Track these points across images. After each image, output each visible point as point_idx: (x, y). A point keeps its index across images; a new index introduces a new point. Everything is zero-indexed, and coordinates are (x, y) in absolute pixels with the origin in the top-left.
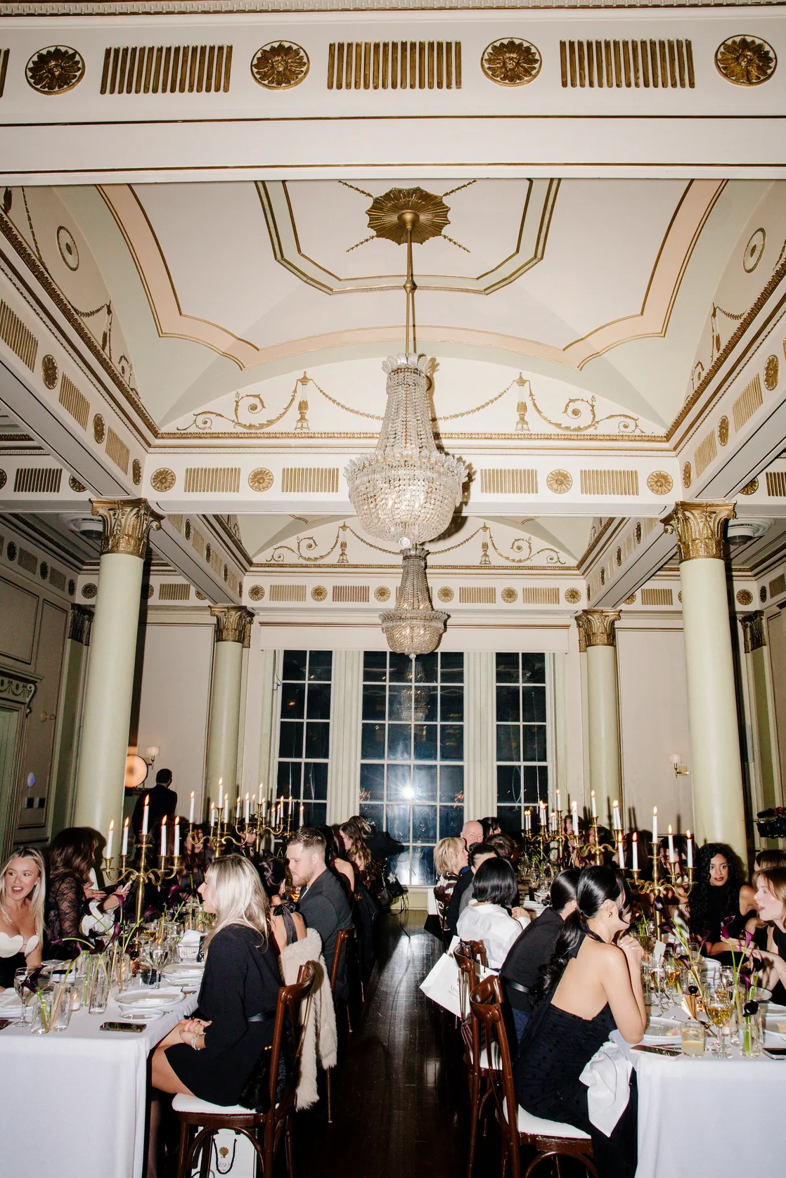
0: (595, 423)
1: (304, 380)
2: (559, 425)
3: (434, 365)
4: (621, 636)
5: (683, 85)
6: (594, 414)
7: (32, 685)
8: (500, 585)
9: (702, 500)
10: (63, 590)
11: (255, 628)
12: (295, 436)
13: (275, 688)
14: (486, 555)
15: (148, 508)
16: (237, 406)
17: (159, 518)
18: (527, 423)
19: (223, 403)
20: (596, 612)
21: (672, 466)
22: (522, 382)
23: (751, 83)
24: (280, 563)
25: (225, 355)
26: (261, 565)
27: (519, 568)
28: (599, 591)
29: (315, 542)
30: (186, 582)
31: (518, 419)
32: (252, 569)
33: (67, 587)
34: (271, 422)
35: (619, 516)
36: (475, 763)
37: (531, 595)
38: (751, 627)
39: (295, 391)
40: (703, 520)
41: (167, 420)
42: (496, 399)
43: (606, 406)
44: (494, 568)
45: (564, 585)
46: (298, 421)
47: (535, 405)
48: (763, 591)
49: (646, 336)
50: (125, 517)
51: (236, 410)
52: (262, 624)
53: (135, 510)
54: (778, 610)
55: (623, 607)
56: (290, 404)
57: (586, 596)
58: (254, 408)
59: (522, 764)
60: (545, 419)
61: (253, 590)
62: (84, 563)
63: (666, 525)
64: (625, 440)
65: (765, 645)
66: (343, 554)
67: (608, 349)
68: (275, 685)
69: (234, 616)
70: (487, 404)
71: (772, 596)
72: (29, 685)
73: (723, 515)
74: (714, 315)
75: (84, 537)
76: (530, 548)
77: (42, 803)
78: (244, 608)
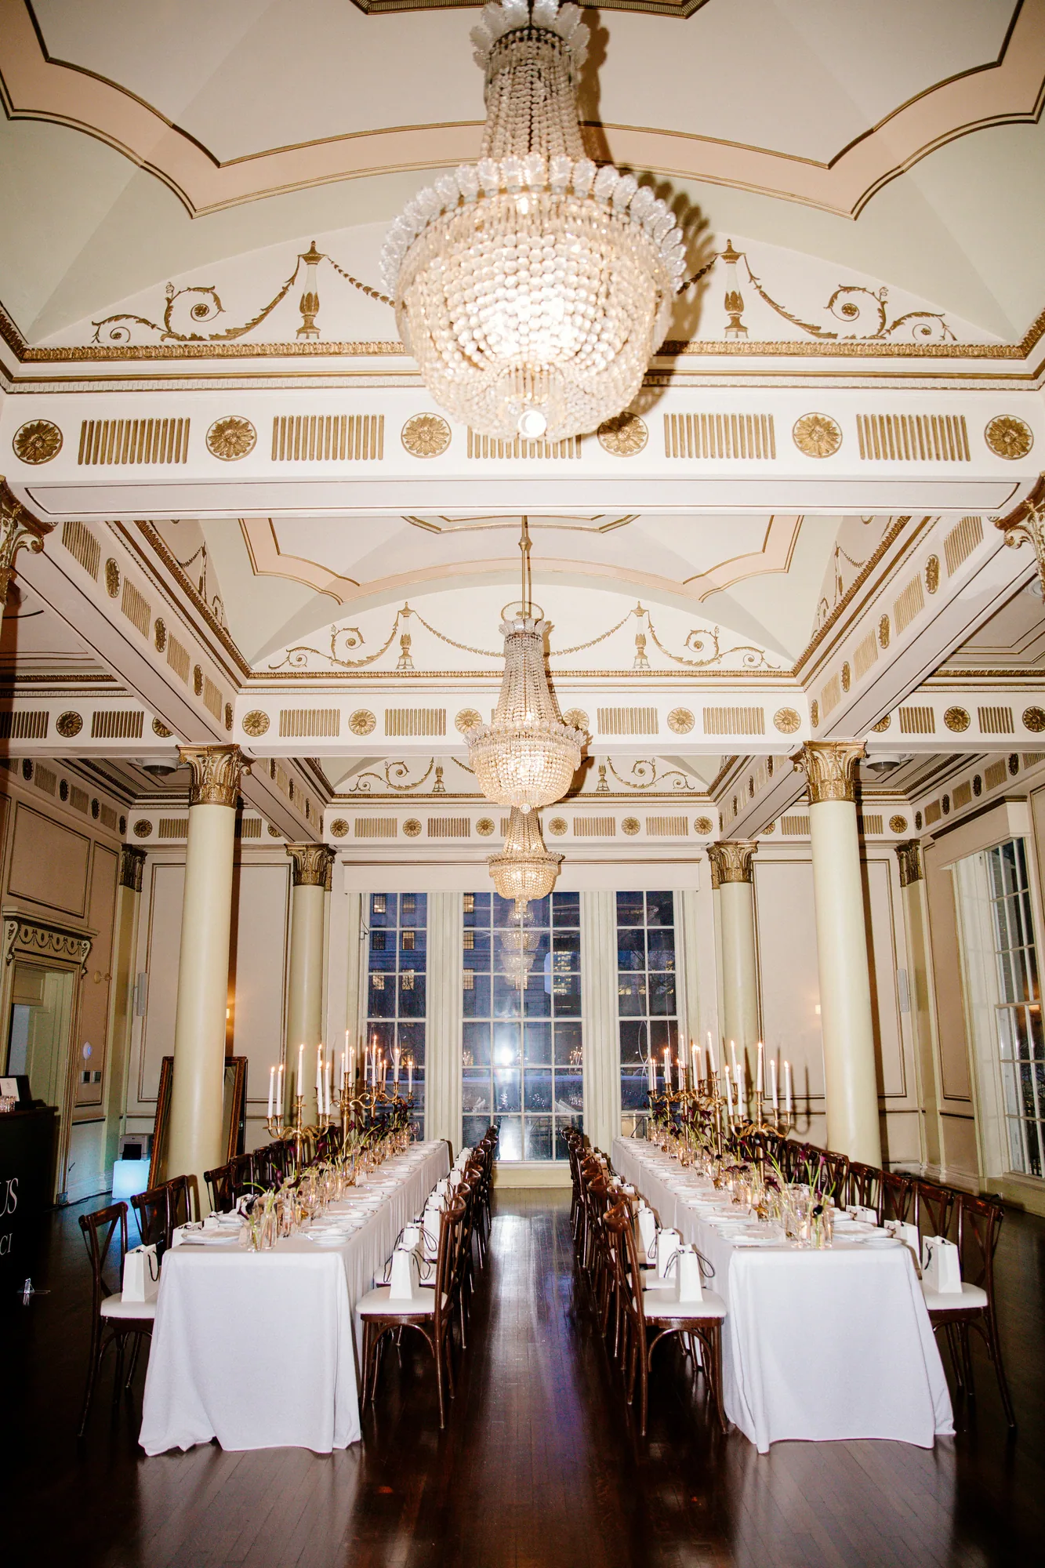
0: (718, 656)
1: (406, 612)
2: (680, 660)
3: (549, 627)
4: (759, 870)
5: (766, 457)
6: (717, 646)
7: (86, 942)
8: (620, 814)
9: (830, 739)
10: (114, 829)
11: (336, 869)
12: (397, 675)
13: (362, 937)
14: (603, 780)
15: (240, 754)
16: (334, 640)
17: (248, 762)
18: (646, 657)
19: (318, 638)
20: (731, 844)
21: (799, 702)
22: (640, 612)
23: (820, 455)
24: (367, 792)
25: (323, 592)
26: (345, 796)
27: (643, 795)
28: (732, 822)
29: (406, 768)
30: (259, 817)
31: (636, 652)
32: (334, 800)
33: (118, 825)
34: (371, 659)
35: (743, 754)
36: (594, 1016)
37: (656, 825)
38: (907, 857)
39: (396, 624)
40: (833, 759)
41: (258, 658)
42: (612, 631)
43: (730, 638)
44: (613, 795)
45: (694, 812)
46: (400, 658)
47: (655, 638)
48: (918, 817)
49: (769, 572)
50: (215, 765)
51: (333, 645)
52: (345, 863)
53: (227, 757)
54: (932, 841)
55: (761, 837)
56: (391, 639)
57: (718, 826)
58: (352, 643)
59: (648, 1019)
60: (666, 653)
61: (335, 824)
62: (136, 796)
63: (795, 763)
64: (750, 676)
65: (921, 878)
66: (439, 781)
67: (728, 585)
68: (362, 934)
69: (314, 856)
70: (604, 637)
71: (928, 823)
72: (84, 942)
73: (853, 753)
74: (837, 554)
75: (148, 773)
76: (654, 772)
77: (99, 1077)
78: (326, 846)
